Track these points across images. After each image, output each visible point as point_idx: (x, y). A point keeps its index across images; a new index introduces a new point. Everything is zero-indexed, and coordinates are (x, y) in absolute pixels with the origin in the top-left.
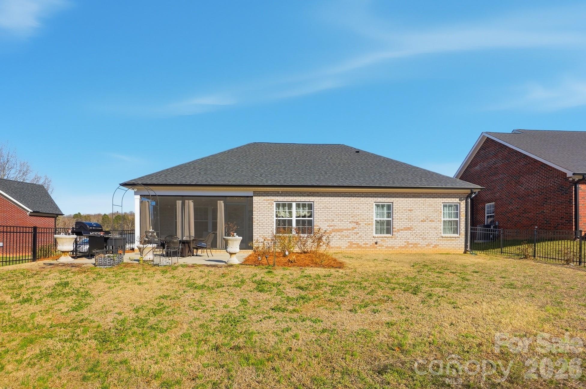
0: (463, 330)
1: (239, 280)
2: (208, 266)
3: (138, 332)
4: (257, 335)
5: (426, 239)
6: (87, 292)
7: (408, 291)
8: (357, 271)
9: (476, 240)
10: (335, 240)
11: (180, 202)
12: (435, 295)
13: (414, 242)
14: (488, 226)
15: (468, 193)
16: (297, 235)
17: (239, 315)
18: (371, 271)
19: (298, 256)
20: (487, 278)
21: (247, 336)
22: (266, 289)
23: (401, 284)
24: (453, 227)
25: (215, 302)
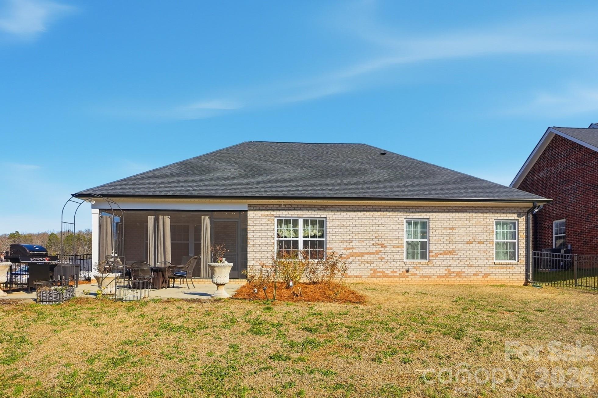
0: (524, 389)
1: (229, 319)
2: (188, 301)
3: (92, 391)
4: (250, 392)
5: (473, 266)
6: (24, 338)
7: (449, 334)
8: (383, 307)
9: (541, 268)
10: (353, 267)
11: (153, 217)
12: (485, 340)
13: (457, 270)
14: (558, 250)
15: (529, 207)
16: (304, 260)
17: (227, 365)
18: (400, 307)
19: (306, 287)
20: (555, 318)
21: (237, 394)
22: (263, 331)
23: (440, 326)
24: (509, 251)
25: (196, 348)
